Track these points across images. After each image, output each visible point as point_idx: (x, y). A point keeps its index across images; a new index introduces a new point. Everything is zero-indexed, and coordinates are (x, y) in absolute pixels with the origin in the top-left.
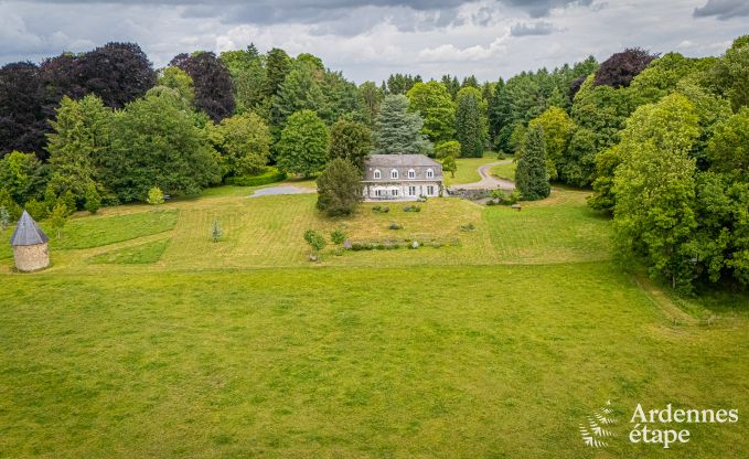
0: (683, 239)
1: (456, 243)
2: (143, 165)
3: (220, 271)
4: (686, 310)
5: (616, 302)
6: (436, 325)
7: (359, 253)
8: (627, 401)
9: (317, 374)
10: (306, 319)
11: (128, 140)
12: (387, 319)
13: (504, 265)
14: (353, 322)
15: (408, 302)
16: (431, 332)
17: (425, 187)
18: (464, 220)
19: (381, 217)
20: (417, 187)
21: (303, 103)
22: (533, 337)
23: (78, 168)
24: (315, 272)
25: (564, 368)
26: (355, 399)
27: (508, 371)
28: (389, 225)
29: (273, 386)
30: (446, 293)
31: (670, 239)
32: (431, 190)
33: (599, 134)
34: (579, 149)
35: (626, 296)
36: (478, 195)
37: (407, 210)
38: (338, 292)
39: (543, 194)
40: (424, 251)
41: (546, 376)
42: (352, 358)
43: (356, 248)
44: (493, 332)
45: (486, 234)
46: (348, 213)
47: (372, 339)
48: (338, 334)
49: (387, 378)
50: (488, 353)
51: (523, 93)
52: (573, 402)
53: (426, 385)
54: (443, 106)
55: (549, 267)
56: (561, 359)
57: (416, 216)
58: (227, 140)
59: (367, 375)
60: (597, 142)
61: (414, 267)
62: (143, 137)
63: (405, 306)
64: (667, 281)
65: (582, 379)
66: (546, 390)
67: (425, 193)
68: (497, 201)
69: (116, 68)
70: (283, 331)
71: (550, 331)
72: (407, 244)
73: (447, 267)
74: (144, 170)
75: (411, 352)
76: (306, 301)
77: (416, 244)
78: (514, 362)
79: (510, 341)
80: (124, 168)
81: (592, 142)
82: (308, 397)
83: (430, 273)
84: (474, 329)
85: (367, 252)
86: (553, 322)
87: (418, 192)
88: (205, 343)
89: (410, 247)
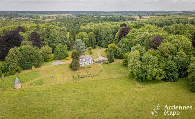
0: (139, 74)
1: (100, 74)
2: (28, 61)
3: (58, 85)
4: (140, 85)
5: (129, 84)
6: (102, 92)
7: (82, 79)
8: (133, 101)
9: (87, 103)
10: (79, 93)
11: (25, 57)
12: (94, 92)
13: (110, 79)
14: (88, 93)
15: (96, 88)
16: (102, 93)
17: (90, 62)
18: (100, 69)
19: (83, 69)
20: (89, 62)
21: (55, 40)
22: (118, 92)
23: (15, 64)
24: (76, 84)
25: (124, 97)
26: (95, 106)
27: (116, 99)
28: (86, 71)
29: (81, 106)
30: (102, 86)
31: (137, 74)
32: (91, 62)
33: (123, 49)
34: (119, 52)
35: (131, 83)
36: (100, 62)
37: (88, 68)
38: (82, 87)
39: (113, 61)
40: (95, 77)
41: (122, 99)
42: (91, 99)
43: (82, 77)
44: (112, 92)
45: (105, 72)
46: (77, 69)
47: (93, 96)
48: (87, 95)
49: (98, 102)
50: (112, 96)
51: (104, 34)
52: (126, 102)
53: (104, 103)
54: (87, 38)
55: (118, 78)
56: (123, 96)
57: (90, 69)
58: (43, 52)
59: (95, 102)
60: (122, 50)
61: (94, 80)
62: (29, 56)
63: (95, 89)
64: (137, 80)
65: (127, 99)
66: (122, 101)
67: (90, 63)
68: (104, 63)
69: (14, 37)
70: (77, 96)
71: (121, 91)
72: (90, 75)
73: (100, 80)
74: (29, 62)
75: (100, 97)
76: (77, 90)
77: (93, 76)
78: (116, 97)
79: (115, 94)
80: (25, 62)
81: (121, 51)
82: (87, 107)
83: (97, 82)
84: (109, 92)
85: (84, 78)
86: (121, 89)
87: (89, 63)
88: (65, 100)
89: (92, 76)
